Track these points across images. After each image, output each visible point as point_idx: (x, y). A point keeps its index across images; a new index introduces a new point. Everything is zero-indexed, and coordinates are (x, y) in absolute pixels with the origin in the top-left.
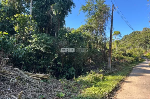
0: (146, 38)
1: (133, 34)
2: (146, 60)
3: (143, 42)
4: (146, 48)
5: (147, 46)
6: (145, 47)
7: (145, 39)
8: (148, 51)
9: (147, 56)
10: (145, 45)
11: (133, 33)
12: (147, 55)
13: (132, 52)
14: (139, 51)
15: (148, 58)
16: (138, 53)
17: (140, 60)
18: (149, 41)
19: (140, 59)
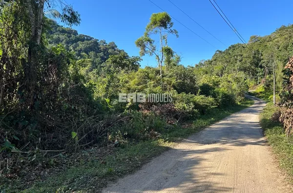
0: (255, 54)
1: (232, 50)
2: (256, 102)
3: (248, 65)
4: (256, 75)
5: (257, 73)
6: (254, 74)
7: (254, 57)
8: (260, 83)
9: (257, 94)
10: (253, 69)
11: (230, 47)
12: (258, 91)
13: (214, 83)
14: (237, 80)
15: (260, 97)
16: (235, 86)
17: (240, 102)
18: (260, 60)
19: (238, 100)
